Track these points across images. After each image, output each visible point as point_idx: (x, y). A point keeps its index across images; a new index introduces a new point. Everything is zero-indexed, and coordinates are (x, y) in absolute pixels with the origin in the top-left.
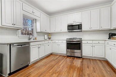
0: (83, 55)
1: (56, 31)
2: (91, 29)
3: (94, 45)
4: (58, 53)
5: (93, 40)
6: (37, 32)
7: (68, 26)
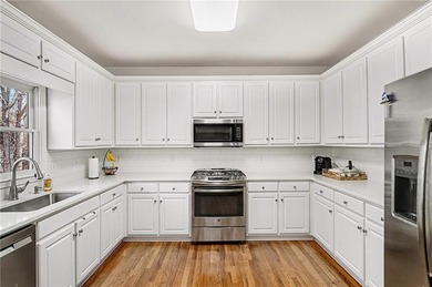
0: (251, 231)
1: (146, 142)
2: (271, 142)
3: (281, 195)
4: (154, 236)
5: (279, 181)
6: (50, 151)
7: (195, 125)
